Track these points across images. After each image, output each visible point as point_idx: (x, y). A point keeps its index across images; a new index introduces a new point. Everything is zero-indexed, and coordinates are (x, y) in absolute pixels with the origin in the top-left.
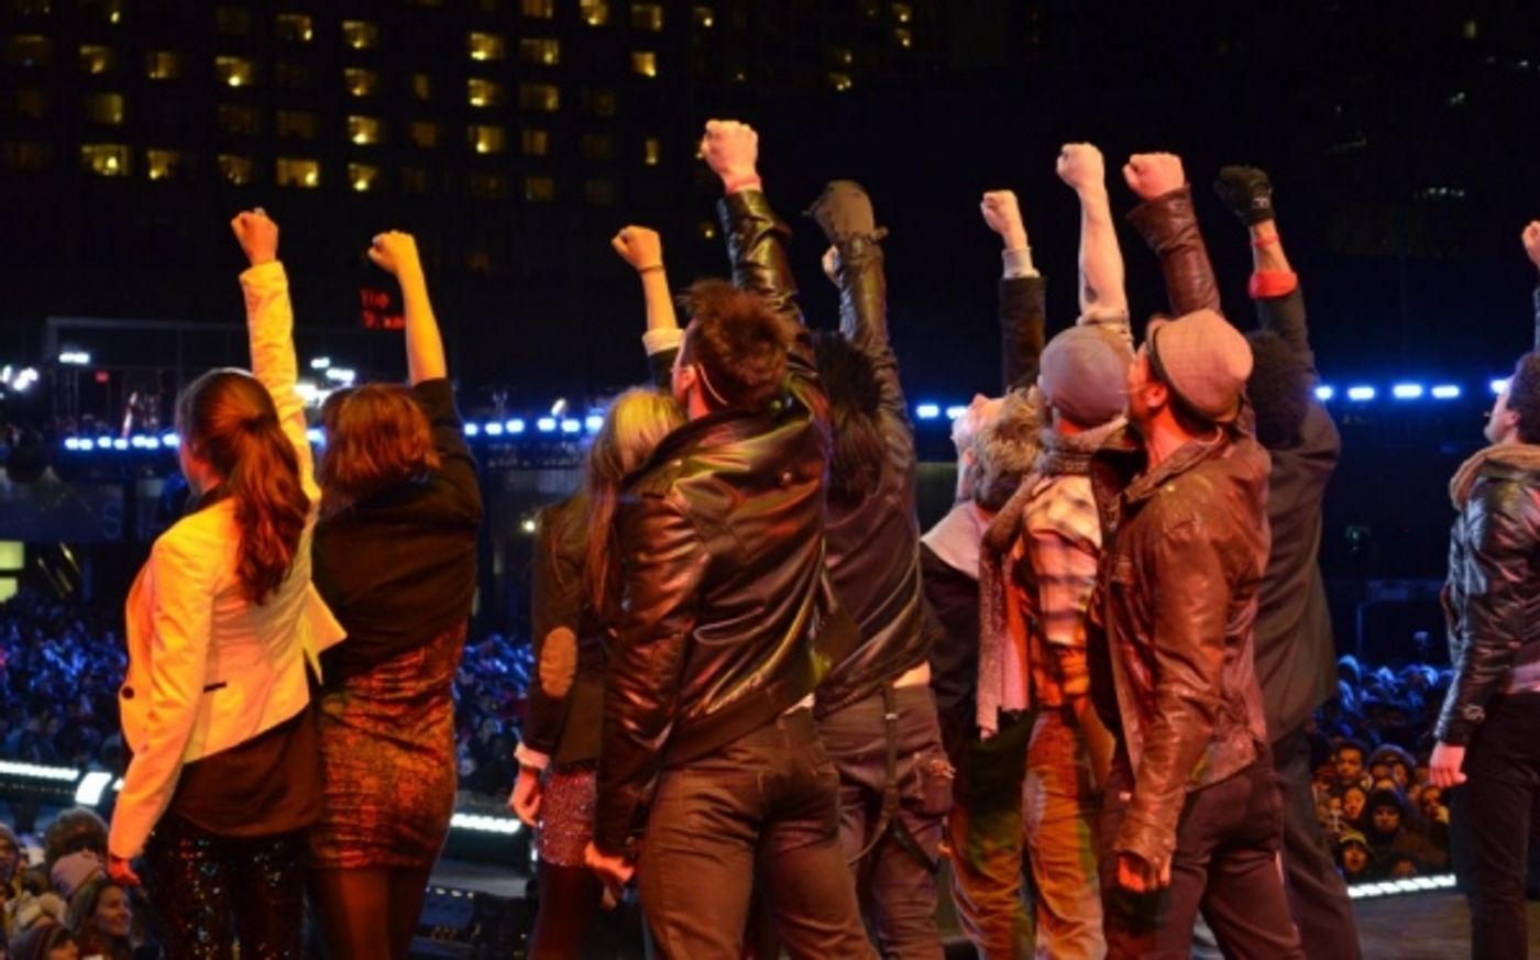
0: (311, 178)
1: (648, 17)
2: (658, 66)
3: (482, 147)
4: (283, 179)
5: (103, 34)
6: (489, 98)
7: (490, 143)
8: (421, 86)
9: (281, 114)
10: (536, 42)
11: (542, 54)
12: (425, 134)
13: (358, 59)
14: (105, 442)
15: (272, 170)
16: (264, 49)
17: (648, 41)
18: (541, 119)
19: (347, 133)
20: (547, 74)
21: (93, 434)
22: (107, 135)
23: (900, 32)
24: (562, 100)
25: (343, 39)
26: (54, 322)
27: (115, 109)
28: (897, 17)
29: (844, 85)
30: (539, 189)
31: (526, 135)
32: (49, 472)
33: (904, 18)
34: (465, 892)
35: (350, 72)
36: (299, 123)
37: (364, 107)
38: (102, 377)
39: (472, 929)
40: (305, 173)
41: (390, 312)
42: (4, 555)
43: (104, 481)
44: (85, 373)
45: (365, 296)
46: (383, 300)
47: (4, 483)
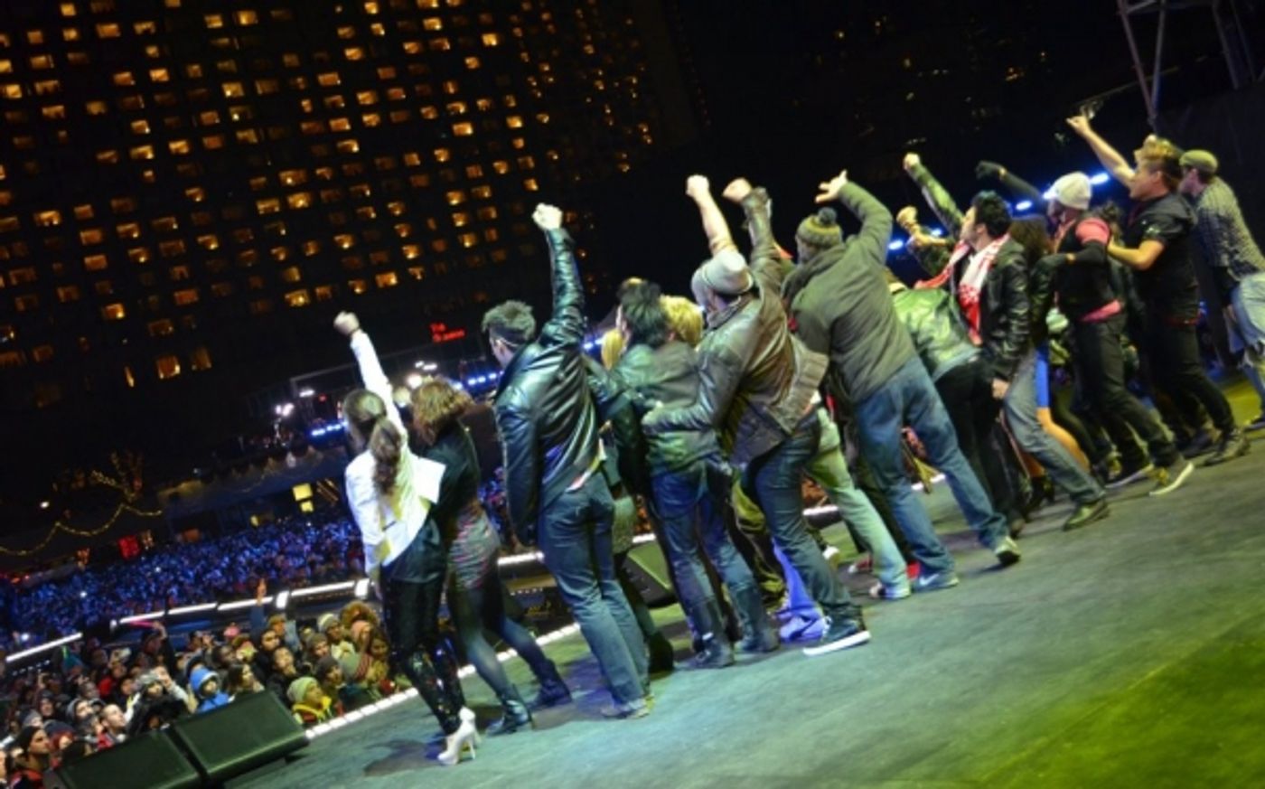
0: (393, 281)
1: (526, 163)
2: (538, 183)
3: (467, 244)
4: (381, 285)
5: (280, 241)
6: (465, 220)
7: (470, 241)
8: (432, 224)
9: (372, 255)
10: (478, 189)
11: (483, 194)
12: (439, 246)
13: (399, 219)
14: (330, 428)
15: (374, 283)
16: (356, 226)
17: (530, 174)
18: (492, 224)
19: (403, 255)
20: (487, 202)
21: (323, 426)
22: (294, 287)
23: (645, 137)
24: (498, 212)
25: (390, 212)
26: (294, 380)
27: (295, 274)
28: (641, 130)
29: (626, 168)
30: (500, 255)
31: (486, 233)
32: (311, 449)
33: (645, 130)
34: (538, 588)
35: (397, 227)
36: (381, 256)
37: (408, 241)
38: (323, 399)
39: (545, 604)
40: (389, 279)
41: (447, 331)
42: (301, 492)
43: (335, 446)
44: (315, 399)
45: (434, 327)
46: (442, 327)
47: (291, 460)
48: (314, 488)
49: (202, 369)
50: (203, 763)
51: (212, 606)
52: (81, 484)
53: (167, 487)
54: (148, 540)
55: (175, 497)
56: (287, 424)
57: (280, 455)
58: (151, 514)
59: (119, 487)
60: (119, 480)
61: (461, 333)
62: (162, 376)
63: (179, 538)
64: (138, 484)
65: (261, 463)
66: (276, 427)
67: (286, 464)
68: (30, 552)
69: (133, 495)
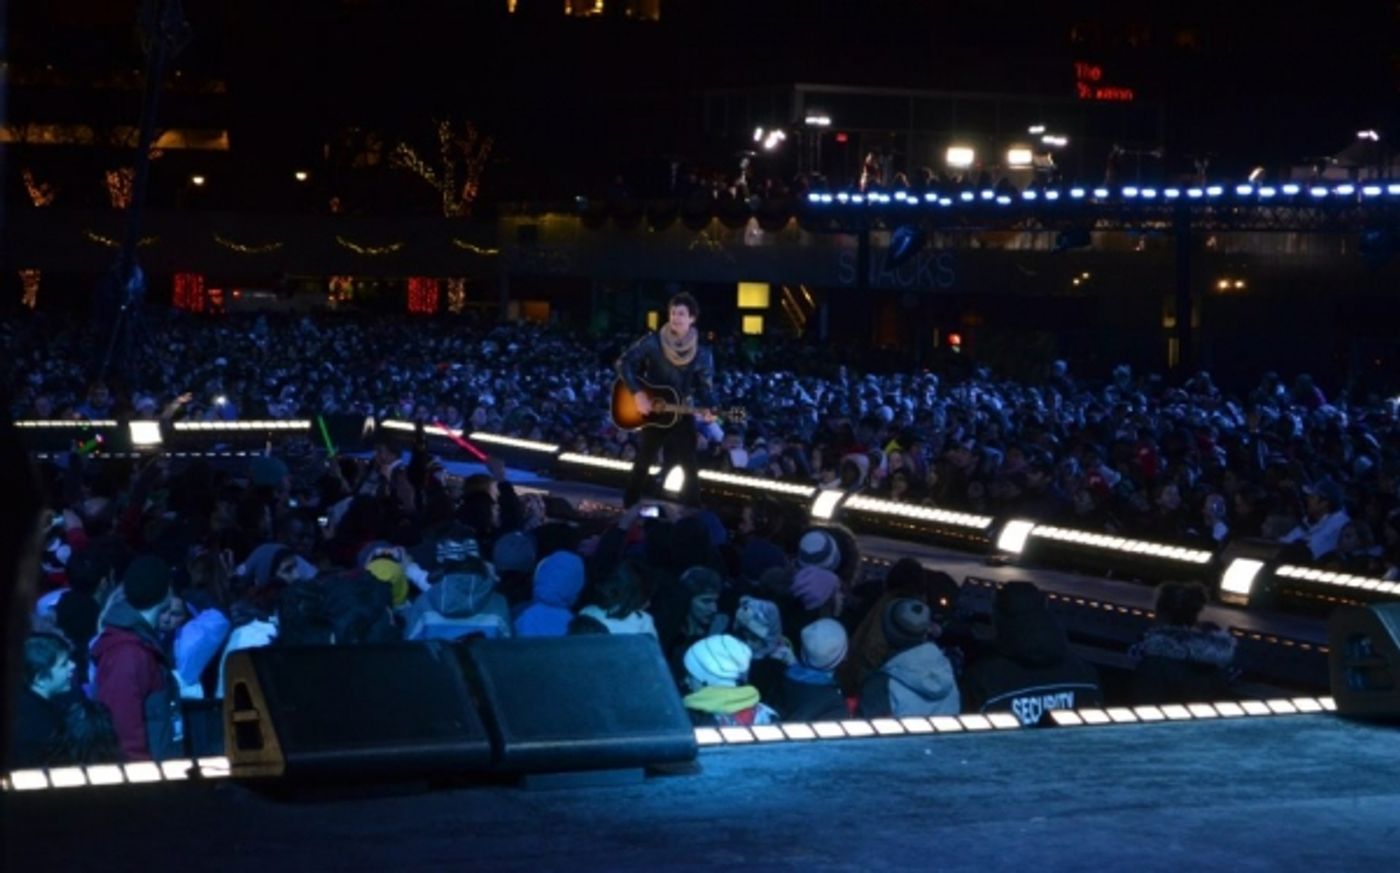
14: (843, 197)
21: (832, 189)
26: (801, 87)
32: (793, 222)
38: (841, 138)
41: (1102, 84)
42: (752, 295)
43: (841, 231)
44: (827, 134)
45: (1080, 69)
46: (1096, 73)
47: (754, 231)
48: (775, 295)
49: (642, 18)
50: (504, 729)
51: (551, 448)
52: (372, 159)
53: (518, 212)
54: (458, 296)
55: (529, 234)
56: (765, 163)
57: (736, 217)
58: (477, 250)
59: (437, 185)
60: (440, 172)
61: (1126, 95)
62: (568, 10)
63: (513, 311)
64: (470, 190)
65: (697, 221)
66: (745, 163)
67: (742, 235)
68: (255, 251)
69: (454, 207)
